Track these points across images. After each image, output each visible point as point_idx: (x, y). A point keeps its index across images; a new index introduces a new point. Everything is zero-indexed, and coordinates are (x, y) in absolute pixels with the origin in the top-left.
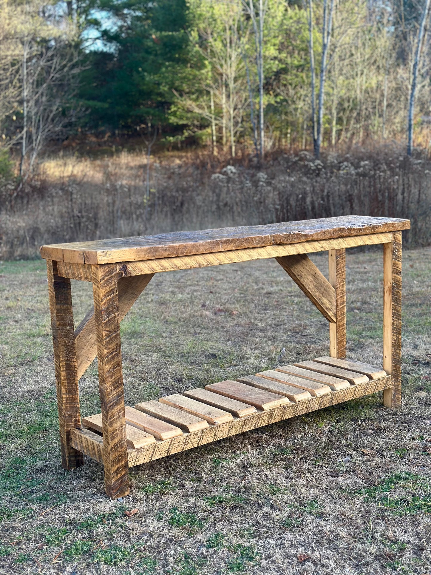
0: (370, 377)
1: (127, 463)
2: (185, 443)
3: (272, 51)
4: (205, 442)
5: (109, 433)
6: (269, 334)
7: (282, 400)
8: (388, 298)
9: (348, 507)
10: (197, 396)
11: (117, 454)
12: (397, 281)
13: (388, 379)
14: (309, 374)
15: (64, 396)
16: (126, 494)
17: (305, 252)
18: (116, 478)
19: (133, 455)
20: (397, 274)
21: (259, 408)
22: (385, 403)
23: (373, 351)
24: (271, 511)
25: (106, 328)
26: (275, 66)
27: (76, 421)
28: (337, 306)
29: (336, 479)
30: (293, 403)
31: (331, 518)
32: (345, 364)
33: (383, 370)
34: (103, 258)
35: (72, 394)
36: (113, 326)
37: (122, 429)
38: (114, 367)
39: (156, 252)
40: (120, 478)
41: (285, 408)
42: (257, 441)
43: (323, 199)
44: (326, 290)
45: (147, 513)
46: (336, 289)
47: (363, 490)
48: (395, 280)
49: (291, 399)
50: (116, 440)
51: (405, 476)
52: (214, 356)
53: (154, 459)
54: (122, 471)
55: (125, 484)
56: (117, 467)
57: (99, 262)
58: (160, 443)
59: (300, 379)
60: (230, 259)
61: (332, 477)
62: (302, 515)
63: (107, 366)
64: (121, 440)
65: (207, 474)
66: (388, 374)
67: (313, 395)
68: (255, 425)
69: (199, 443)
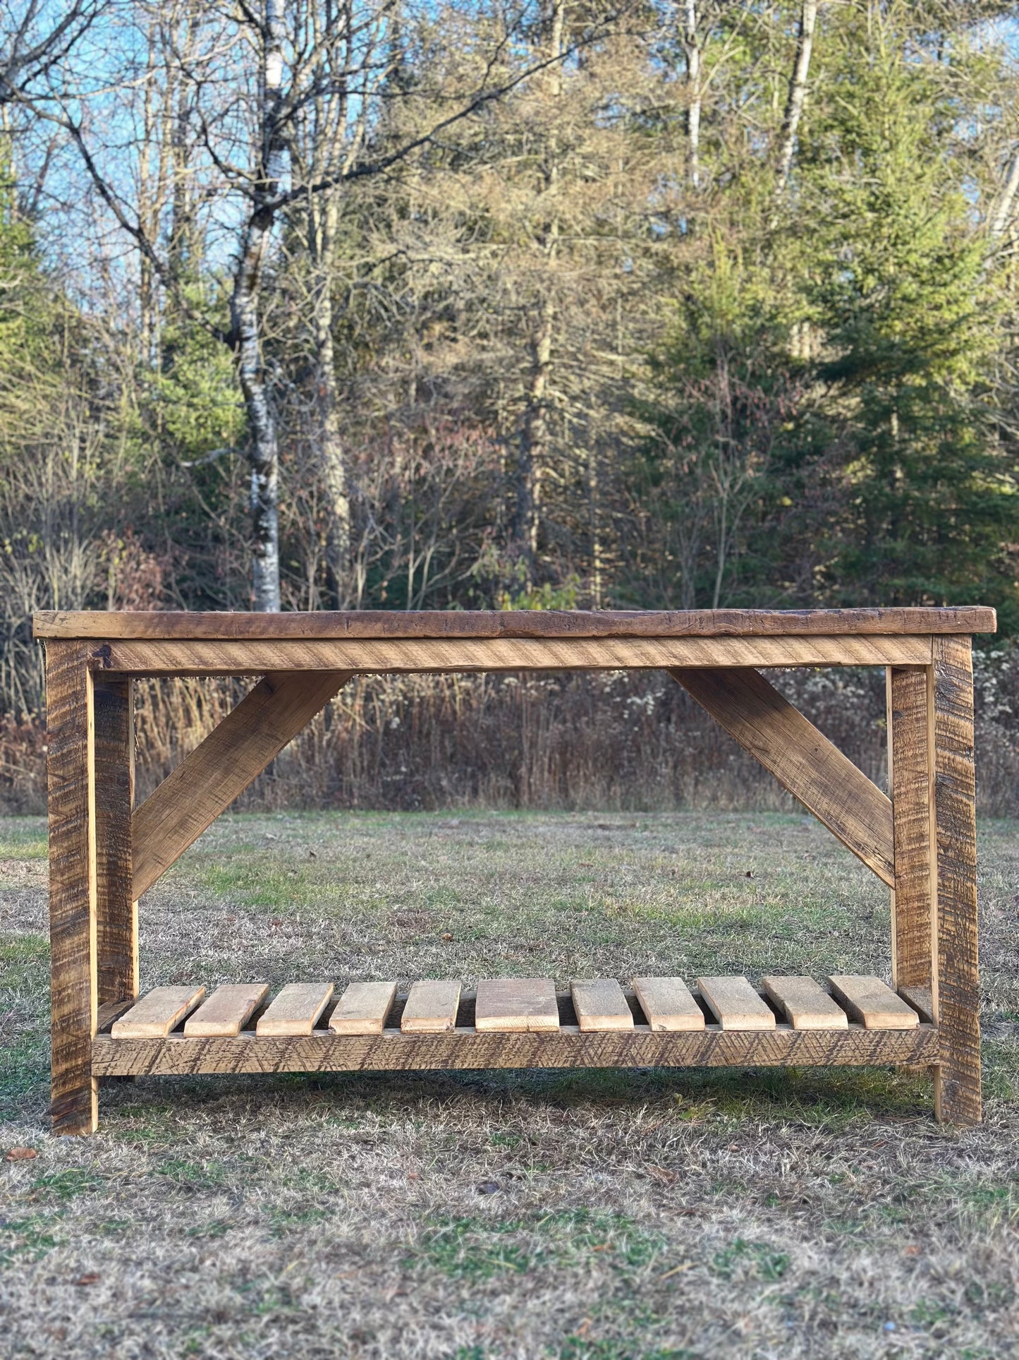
0: (856, 1019)
1: (88, 1064)
4: (294, 1067)
7: (541, 1018)
11: (66, 1038)
12: (955, 771)
16: (83, 1130)
18: (63, 1090)
19: (104, 1051)
20: (954, 752)
21: (466, 1021)
25: (56, 769)
27: (123, 984)
28: (896, 844)
30: (570, 1032)
34: (48, 626)
35: (118, 926)
36: (71, 768)
37: (81, 989)
38: (71, 853)
39: (173, 624)
40: (71, 1093)
41: (542, 1038)
48: (948, 767)
50: (67, 1009)
53: (154, 1072)
54: (76, 1077)
55: (81, 1107)
56: (64, 1066)
57: (40, 633)
58: (177, 1040)
60: (384, 659)
63: (54, 849)
64: (77, 1012)
66: (927, 1024)
68: (446, 1061)
69: (277, 1065)
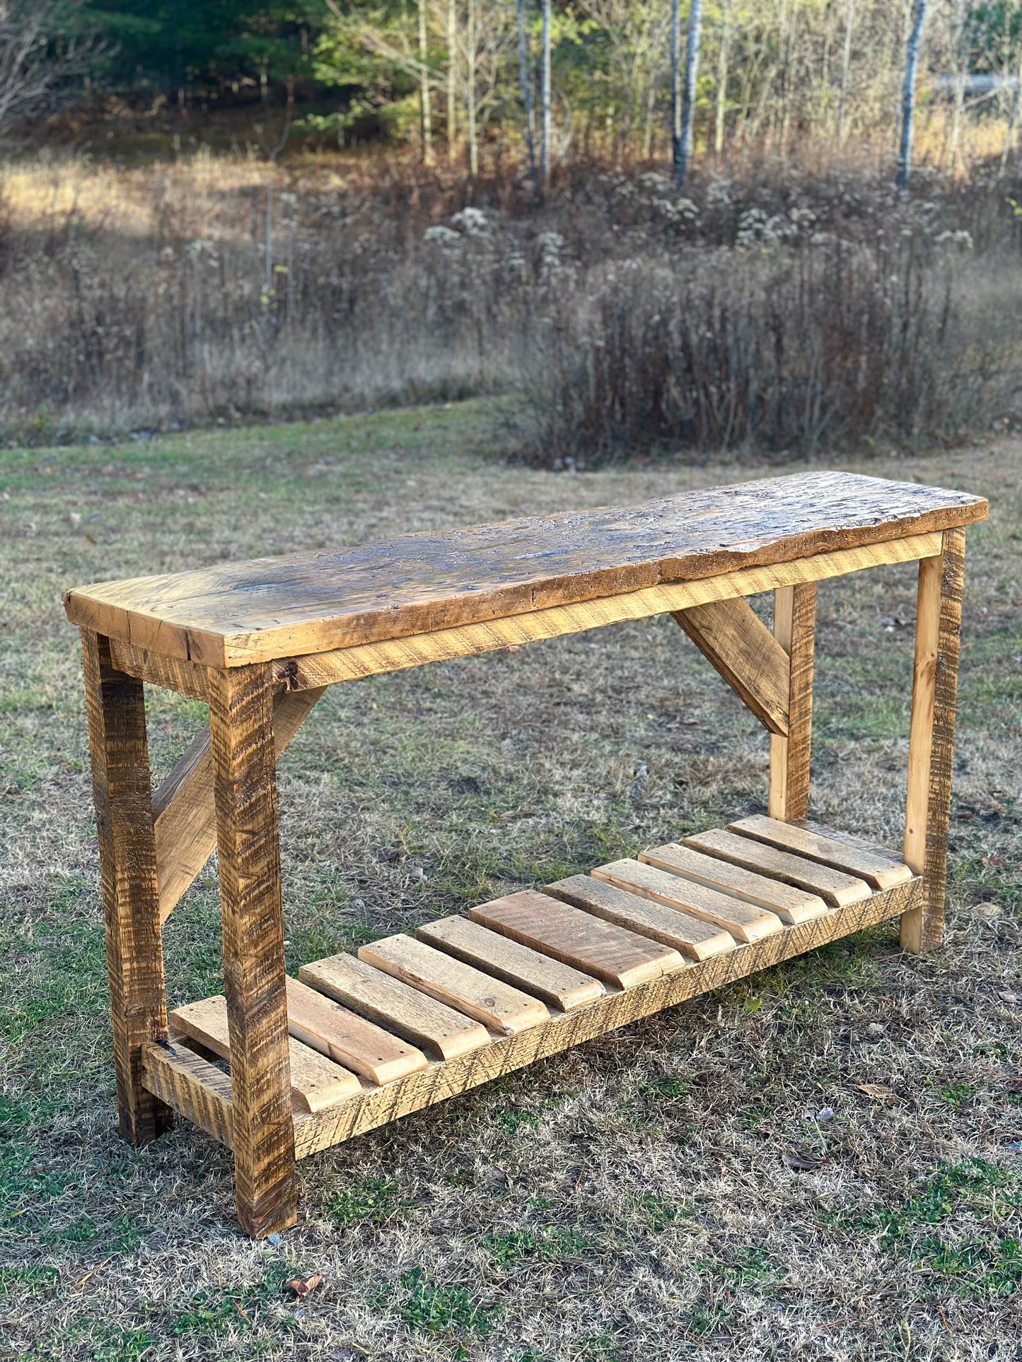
0: (874, 885)
1: (291, 1150)
2: (434, 1087)
4: (480, 1079)
5: (249, 1081)
6: (602, 719)
7: (666, 958)
8: (924, 691)
9: (843, 1268)
10: (453, 942)
11: (267, 1130)
12: (949, 649)
13: (915, 887)
14: (727, 876)
15: (126, 966)
16: (289, 1223)
17: (735, 595)
18: (264, 1187)
19: (306, 1129)
20: (950, 632)
21: (612, 982)
22: (904, 939)
23: (859, 776)
24: (655, 1282)
25: (244, 824)
28: (791, 696)
29: (803, 1176)
30: (693, 965)
31: (806, 1303)
32: (808, 840)
33: (903, 861)
34: (240, 652)
35: (146, 958)
36: (260, 818)
37: (281, 1068)
38: (264, 919)
39: (372, 625)
40: (274, 1188)
41: (673, 979)
43: (710, 325)
44: (767, 659)
45: (345, 1285)
46: (790, 654)
47: (875, 1216)
48: (945, 647)
49: (688, 953)
50: (266, 1098)
51: (976, 1171)
52: (470, 784)
53: (356, 1132)
54: (278, 1169)
55: (285, 1199)
56: (266, 1161)
57: (229, 664)
58: (373, 1091)
59: (704, 891)
60: (554, 626)
61: (796, 1169)
62: (733, 1293)
63: (246, 919)
64: (278, 1096)
65: (485, 1160)
66: (916, 874)
67: (740, 940)
68: (601, 1028)
69: (465, 1083)
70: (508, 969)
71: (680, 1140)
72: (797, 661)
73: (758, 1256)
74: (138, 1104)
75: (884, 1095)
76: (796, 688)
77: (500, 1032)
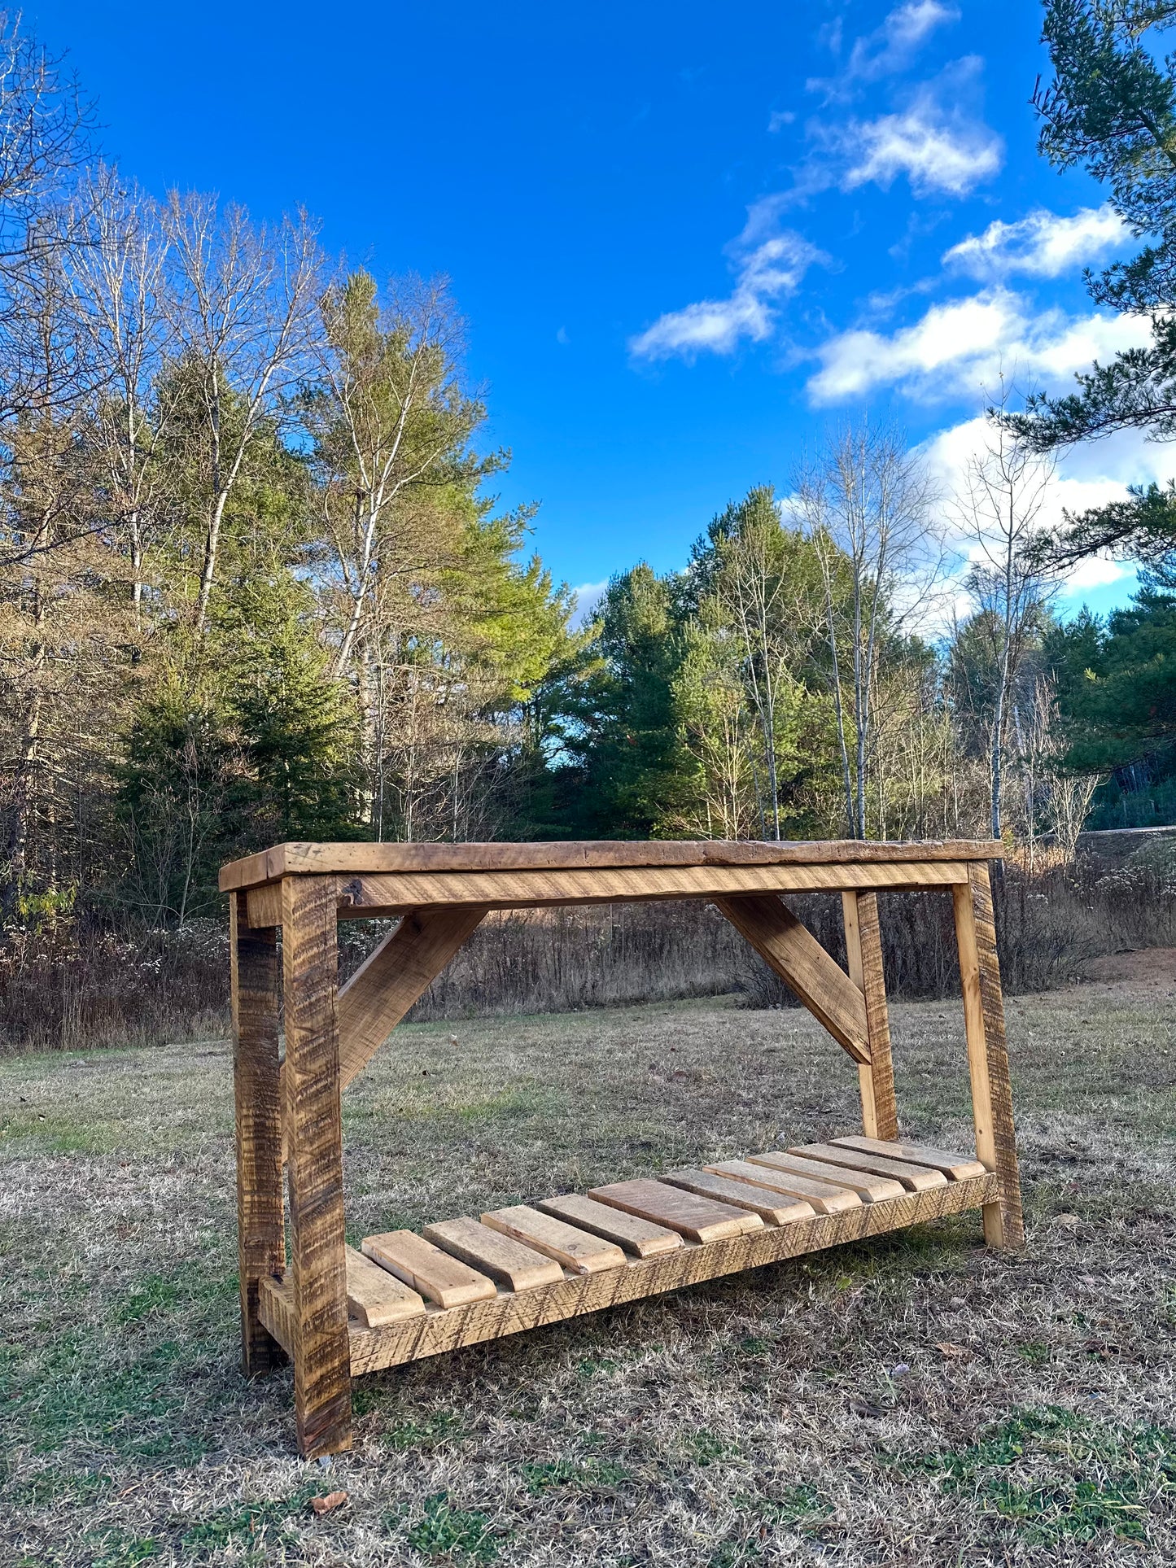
0: (950, 1176)
1: (346, 1364)
2: (502, 1318)
3: (790, 749)
4: (553, 1317)
5: (302, 1283)
6: (759, 1109)
7: (747, 1219)
8: (973, 1002)
9: (897, 1509)
11: (319, 1338)
12: (988, 964)
13: (989, 1182)
14: (817, 1169)
15: (247, 1197)
16: (343, 1445)
18: (316, 1402)
19: (363, 1343)
20: (986, 949)
21: (690, 1236)
22: (988, 1237)
24: (686, 1515)
25: (303, 1021)
26: (794, 767)
27: (273, 1258)
28: (870, 1028)
29: (869, 1421)
30: (772, 1229)
31: (849, 1543)
32: (896, 1149)
33: (978, 1159)
34: (301, 859)
35: (267, 1193)
36: (320, 1017)
37: (337, 1273)
38: (321, 1117)
39: (429, 856)
40: (327, 1403)
41: (753, 1239)
42: (695, 1321)
44: (842, 993)
45: (366, 1506)
46: (864, 992)
47: (939, 1458)
48: (984, 962)
49: (768, 1218)
50: (319, 1303)
51: (1051, 1417)
53: (418, 1355)
54: (332, 1384)
55: (339, 1419)
56: (319, 1373)
58: (438, 1314)
59: (794, 1178)
60: (610, 887)
61: (862, 1415)
62: (769, 1531)
63: (302, 1115)
64: (332, 1304)
65: (553, 1399)
66: (989, 1170)
67: (820, 1210)
68: (681, 1279)
69: (537, 1319)
70: (601, 1226)
71: (750, 1388)
72: (871, 999)
73: (807, 1492)
74: (253, 1336)
75: (958, 1351)
76: (873, 1022)
77: (576, 1271)
